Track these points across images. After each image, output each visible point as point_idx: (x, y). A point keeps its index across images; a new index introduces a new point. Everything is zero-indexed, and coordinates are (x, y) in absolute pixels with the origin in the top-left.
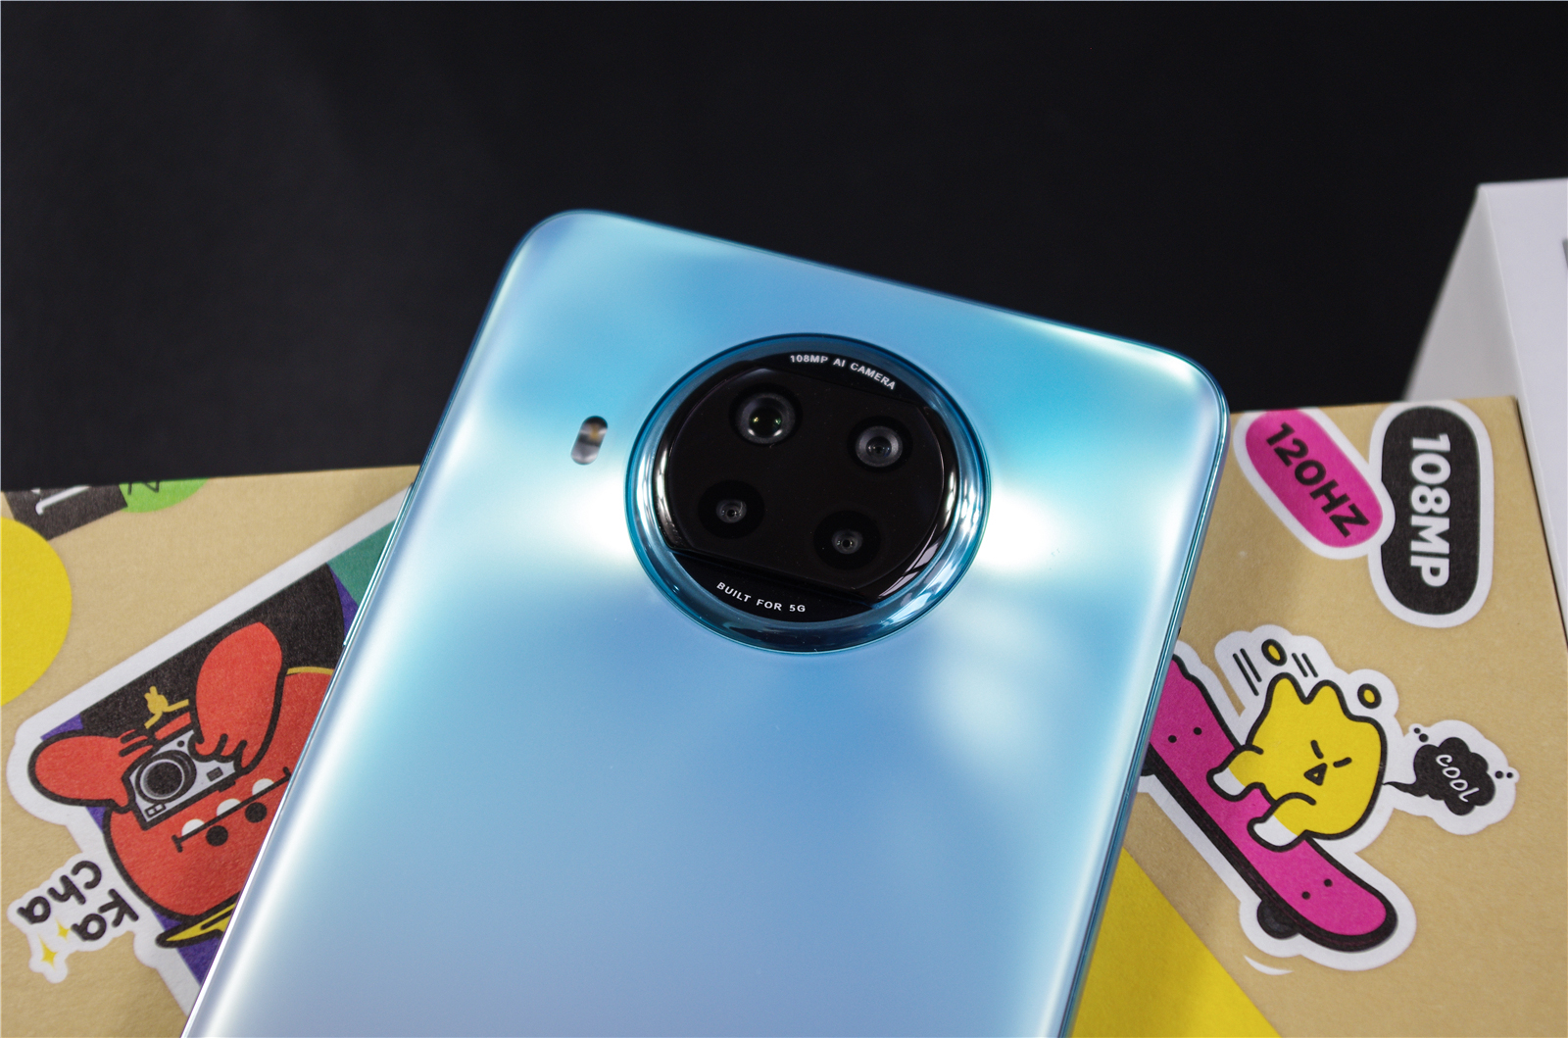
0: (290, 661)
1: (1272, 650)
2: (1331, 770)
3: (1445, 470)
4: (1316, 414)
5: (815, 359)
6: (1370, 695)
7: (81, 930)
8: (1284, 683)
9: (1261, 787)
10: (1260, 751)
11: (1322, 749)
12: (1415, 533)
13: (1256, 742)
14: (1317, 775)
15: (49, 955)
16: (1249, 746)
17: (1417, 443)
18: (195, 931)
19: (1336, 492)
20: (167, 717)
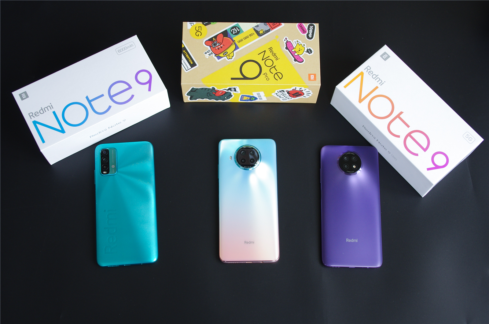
0: (224, 37)
1: (297, 41)
3: (312, 29)
4: (303, 24)
6: (304, 45)
7: (209, 55)
9: (295, 51)
10: (296, 48)
12: (309, 33)
14: (299, 50)
15: (207, 56)
17: (310, 27)
18: (217, 55)
19: (304, 30)
20: (215, 40)
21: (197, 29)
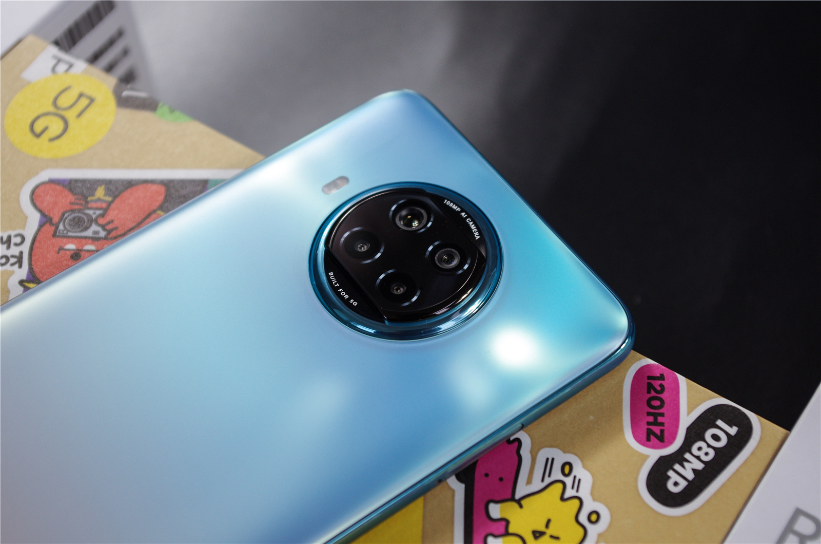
0: (160, 207)
1: (567, 468)
2: (546, 538)
3: (723, 443)
4: (682, 380)
5: (455, 207)
6: (594, 518)
8: (560, 486)
9: (507, 522)
10: (521, 506)
11: (551, 525)
12: (682, 461)
13: (523, 502)
14: (537, 534)
16: (519, 502)
17: (720, 423)
19: (660, 419)
20: (99, 200)
21: (64, 101)
